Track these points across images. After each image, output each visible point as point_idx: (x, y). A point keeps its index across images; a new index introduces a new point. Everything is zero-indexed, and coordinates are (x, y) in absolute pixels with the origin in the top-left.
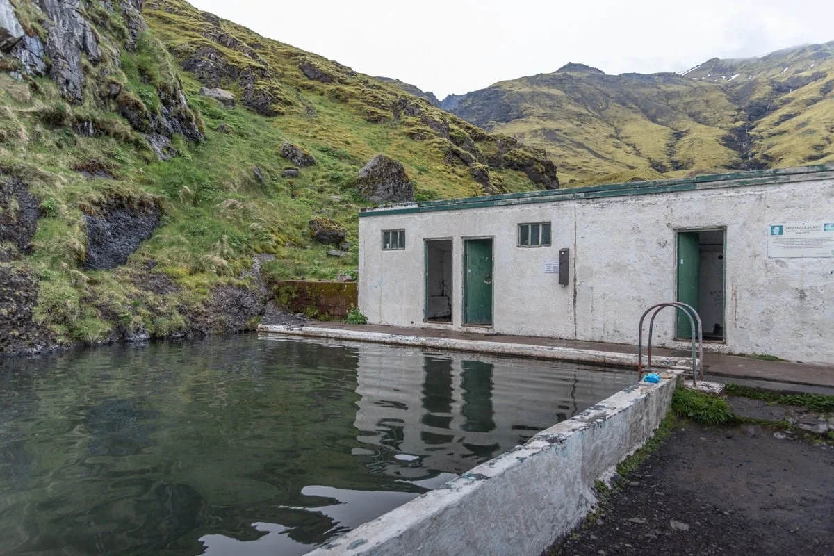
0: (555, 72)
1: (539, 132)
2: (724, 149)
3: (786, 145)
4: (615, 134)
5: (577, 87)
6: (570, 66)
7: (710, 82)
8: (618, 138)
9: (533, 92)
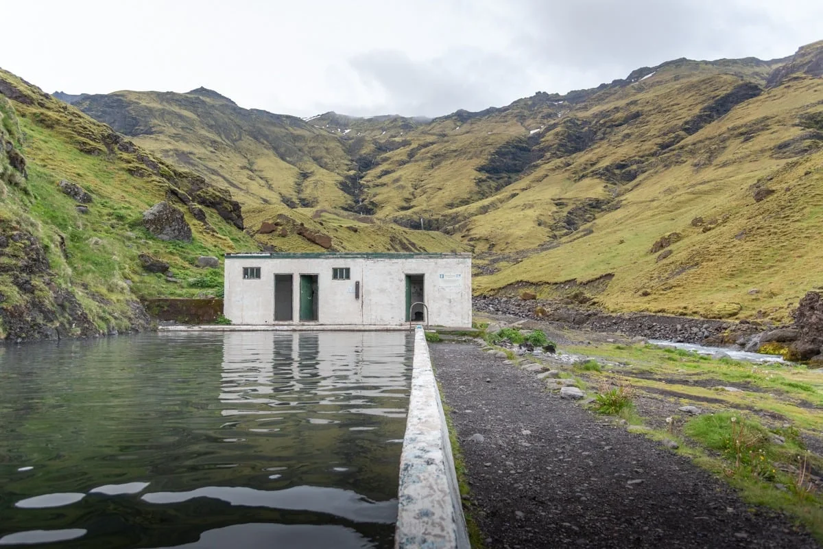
0: (188, 93)
1: (171, 153)
2: (341, 192)
3: (385, 196)
4: (249, 167)
5: (210, 114)
6: (202, 91)
7: (329, 132)
8: (251, 170)
9: (163, 109)
